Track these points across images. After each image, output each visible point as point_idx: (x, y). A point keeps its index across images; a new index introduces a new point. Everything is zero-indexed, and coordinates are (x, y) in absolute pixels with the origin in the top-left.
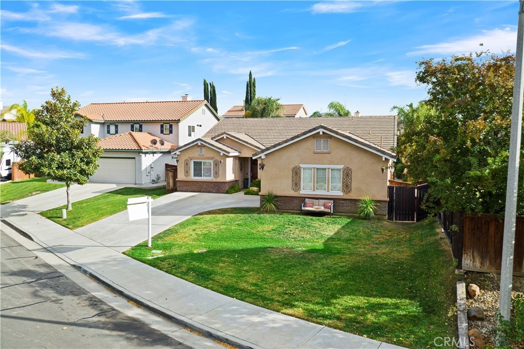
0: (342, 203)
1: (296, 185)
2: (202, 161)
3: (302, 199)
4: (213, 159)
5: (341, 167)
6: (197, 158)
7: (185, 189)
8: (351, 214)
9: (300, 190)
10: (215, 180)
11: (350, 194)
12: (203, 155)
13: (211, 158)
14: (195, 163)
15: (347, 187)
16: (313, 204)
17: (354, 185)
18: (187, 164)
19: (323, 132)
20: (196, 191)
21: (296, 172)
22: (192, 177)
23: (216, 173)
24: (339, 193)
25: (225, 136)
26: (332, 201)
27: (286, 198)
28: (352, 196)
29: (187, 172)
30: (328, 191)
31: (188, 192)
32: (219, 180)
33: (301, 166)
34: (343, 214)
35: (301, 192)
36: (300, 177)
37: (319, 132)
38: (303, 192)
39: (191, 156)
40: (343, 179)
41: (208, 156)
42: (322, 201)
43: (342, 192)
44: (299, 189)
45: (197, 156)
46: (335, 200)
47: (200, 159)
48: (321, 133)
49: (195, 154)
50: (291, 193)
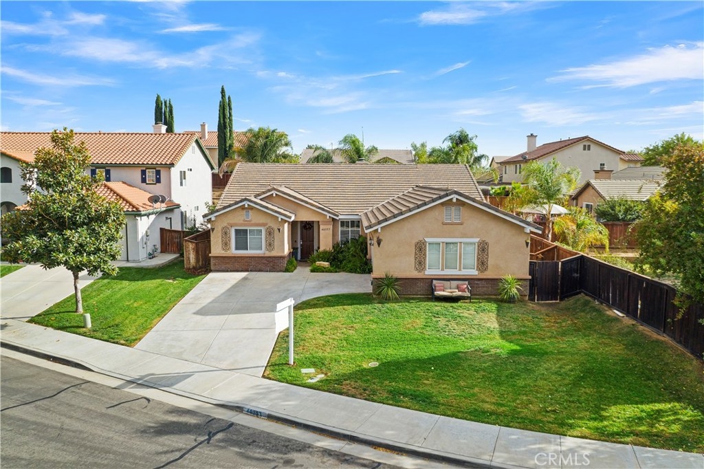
0: (477, 284)
1: (420, 264)
2: (248, 228)
3: (429, 281)
4: (264, 226)
5: (477, 240)
6: (241, 225)
7: (223, 267)
8: (486, 297)
9: (426, 269)
10: (268, 254)
11: (486, 273)
12: (250, 221)
13: (263, 225)
14: (237, 231)
15: (482, 264)
16: (443, 286)
17: (491, 262)
18: (225, 233)
19: (457, 199)
20: (240, 269)
21: (420, 248)
22: (233, 251)
23: (270, 245)
24: (474, 273)
25: (274, 192)
26: (467, 282)
27: (407, 281)
28: (489, 274)
29: (226, 245)
30: (460, 270)
31: (227, 271)
32: (274, 253)
33: (427, 240)
34: (478, 297)
35: (427, 273)
36: (425, 254)
37: (452, 199)
38: (429, 272)
39: (231, 222)
40: (478, 254)
41: (257, 222)
42: (454, 283)
43: (477, 270)
44: (424, 269)
45: (242, 222)
46: (470, 280)
47: (245, 225)
48: (454, 200)
49: (239, 220)
50: (414, 274)
